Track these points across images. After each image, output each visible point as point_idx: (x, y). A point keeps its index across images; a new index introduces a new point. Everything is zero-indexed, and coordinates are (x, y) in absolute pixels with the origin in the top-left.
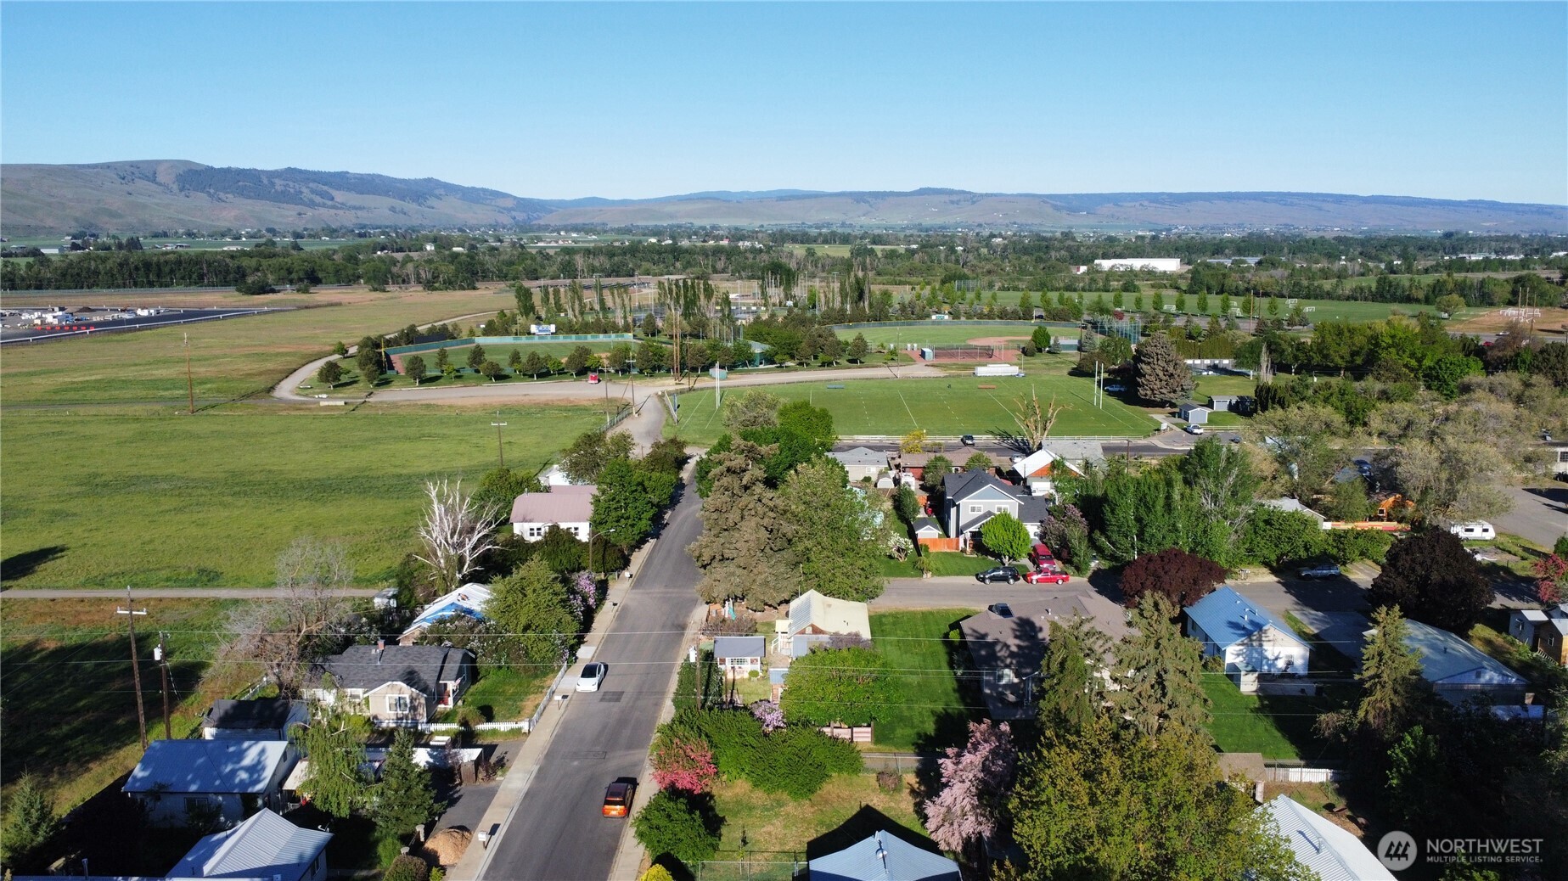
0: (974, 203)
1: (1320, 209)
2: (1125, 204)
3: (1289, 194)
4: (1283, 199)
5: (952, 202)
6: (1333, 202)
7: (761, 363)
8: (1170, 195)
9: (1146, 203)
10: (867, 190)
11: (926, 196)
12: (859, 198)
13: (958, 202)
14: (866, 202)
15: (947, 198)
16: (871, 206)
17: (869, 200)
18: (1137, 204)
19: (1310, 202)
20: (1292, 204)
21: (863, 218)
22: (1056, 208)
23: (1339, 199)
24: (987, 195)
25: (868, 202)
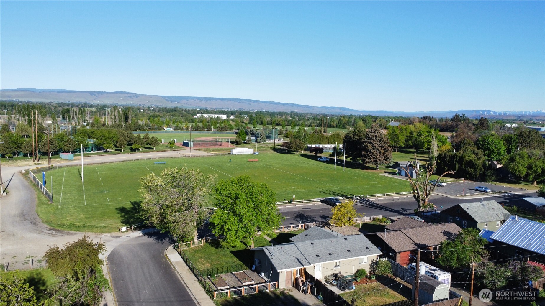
0: (137, 97)
1: (250, 104)
2: (190, 100)
3: (240, 99)
4: (238, 100)
5: (129, 97)
6: (253, 102)
7: (92, 150)
8: (204, 98)
9: (197, 100)
10: (95, 91)
11: (118, 94)
12: (92, 93)
13: (131, 97)
14: (95, 95)
15: (126, 95)
16: (97, 96)
17: (96, 94)
18: (194, 100)
19: (247, 102)
20: (241, 102)
21: (94, 101)
22: (167, 100)
23: (255, 101)
24: (142, 95)
25: (96, 95)
